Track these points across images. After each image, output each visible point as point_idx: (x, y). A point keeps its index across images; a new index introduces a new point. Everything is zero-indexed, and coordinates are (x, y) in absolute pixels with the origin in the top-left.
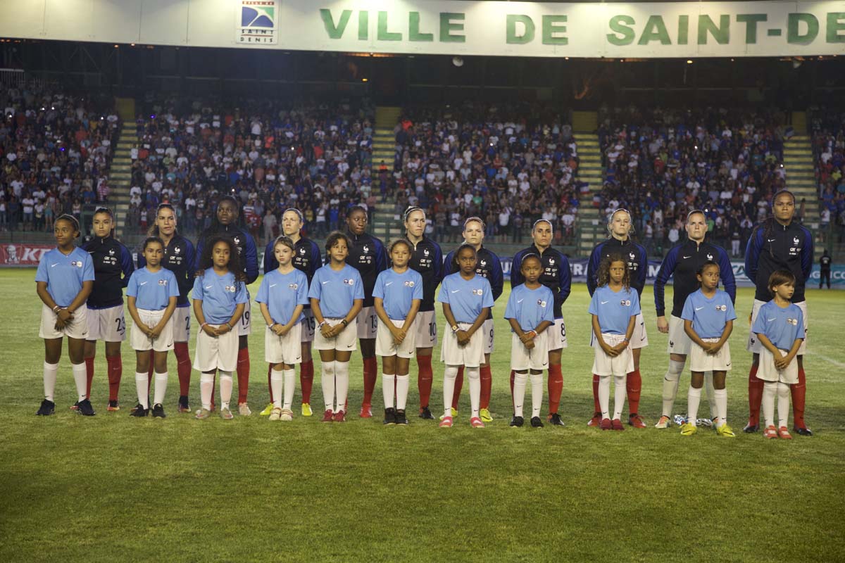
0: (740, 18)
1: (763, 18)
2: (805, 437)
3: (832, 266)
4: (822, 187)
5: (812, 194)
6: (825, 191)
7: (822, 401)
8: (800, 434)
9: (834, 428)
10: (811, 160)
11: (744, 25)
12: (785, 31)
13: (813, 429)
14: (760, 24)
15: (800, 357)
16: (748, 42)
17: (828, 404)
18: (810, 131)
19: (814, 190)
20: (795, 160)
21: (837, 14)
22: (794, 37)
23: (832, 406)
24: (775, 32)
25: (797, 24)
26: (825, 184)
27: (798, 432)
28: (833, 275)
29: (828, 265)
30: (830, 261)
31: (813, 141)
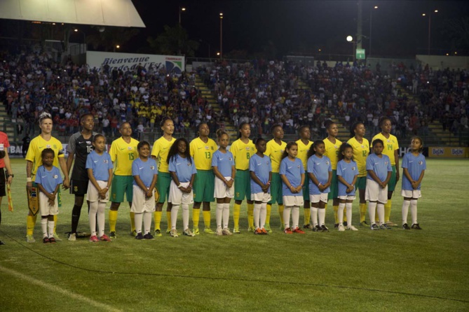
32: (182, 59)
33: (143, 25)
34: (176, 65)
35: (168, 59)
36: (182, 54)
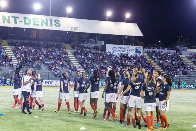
0: (12, 17)
1: (18, 18)
11: (13, 19)
12: (23, 21)
14: (17, 19)
16: (15, 23)
21: (35, 18)
22: (25, 23)
24: (21, 22)
25: (26, 20)
32: (142, 47)
33: (143, 36)
34: (139, 50)
35: (137, 47)
36: (142, 46)
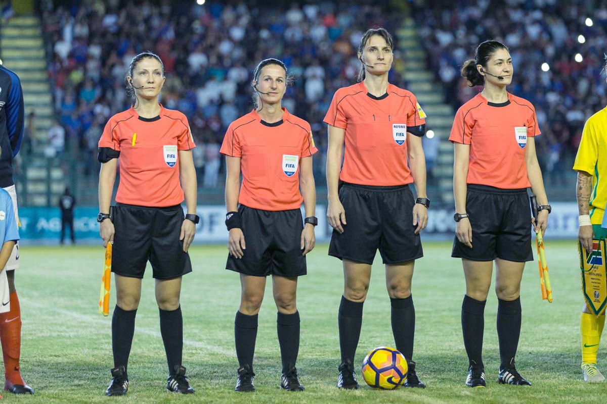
2: (22, 396)
3: (76, 211)
4: (59, 94)
5: (44, 105)
6: (63, 100)
7: (51, 356)
8: (15, 393)
9: (66, 383)
10: (41, 53)
13: (36, 387)
15: (10, 274)
17: (60, 360)
18: (38, 10)
19: (47, 99)
20: (17, 54)
23: (66, 360)
26: (64, 88)
27: (11, 391)
28: (79, 224)
29: (71, 209)
30: (73, 203)
31: (42, 25)
